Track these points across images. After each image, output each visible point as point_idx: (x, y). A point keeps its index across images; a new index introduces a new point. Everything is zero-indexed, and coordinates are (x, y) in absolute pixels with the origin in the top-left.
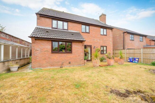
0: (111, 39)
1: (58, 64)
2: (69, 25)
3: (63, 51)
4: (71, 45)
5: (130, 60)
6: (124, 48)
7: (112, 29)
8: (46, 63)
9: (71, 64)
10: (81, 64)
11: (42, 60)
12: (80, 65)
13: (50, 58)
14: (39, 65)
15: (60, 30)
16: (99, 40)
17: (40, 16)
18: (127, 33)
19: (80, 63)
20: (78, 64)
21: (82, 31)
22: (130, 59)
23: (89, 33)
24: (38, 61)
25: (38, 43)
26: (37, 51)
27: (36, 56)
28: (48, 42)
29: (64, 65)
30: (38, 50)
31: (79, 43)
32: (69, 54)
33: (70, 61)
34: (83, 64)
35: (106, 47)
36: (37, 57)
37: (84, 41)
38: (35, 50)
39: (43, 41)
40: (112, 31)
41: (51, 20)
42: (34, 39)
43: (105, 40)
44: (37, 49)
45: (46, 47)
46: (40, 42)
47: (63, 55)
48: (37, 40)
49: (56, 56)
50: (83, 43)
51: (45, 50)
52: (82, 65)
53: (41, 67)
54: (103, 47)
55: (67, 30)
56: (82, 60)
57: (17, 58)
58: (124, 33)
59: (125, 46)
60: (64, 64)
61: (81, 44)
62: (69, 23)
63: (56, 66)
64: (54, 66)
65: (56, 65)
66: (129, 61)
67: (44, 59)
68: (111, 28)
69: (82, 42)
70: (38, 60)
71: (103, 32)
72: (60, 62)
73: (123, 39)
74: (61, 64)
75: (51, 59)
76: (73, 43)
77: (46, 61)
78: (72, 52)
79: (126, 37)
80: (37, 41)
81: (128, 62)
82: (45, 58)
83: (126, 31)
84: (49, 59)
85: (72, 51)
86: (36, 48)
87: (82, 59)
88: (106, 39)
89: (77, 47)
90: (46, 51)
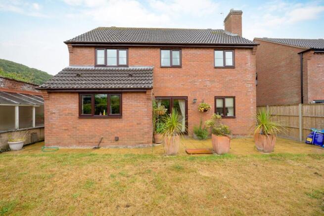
0: (250, 77)
1: (92, 140)
2: (130, 54)
3: (104, 114)
4: (120, 101)
5: (312, 137)
6: (304, 98)
7: (252, 49)
8: (69, 137)
9: (119, 141)
10: (144, 142)
11: (61, 131)
12: (141, 145)
13: (76, 128)
14: (56, 141)
15: (111, 68)
16: (208, 83)
17: (73, 46)
18: (313, 52)
19: (142, 142)
20: (137, 142)
21: (162, 65)
22: (314, 136)
23: (180, 67)
24: (55, 133)
25: (54, 99)
26: (53, 115)
27: (52, 124)
28: (73, 95)
29: (104, 142)
30: (55, 113)
31: (139, 94)
32: (115, 119)
33: (118, 136)
34: (148, 143)
35: (234, 98)
36: (54, 126)
37: (150, 89)
38: (49, 113)
39: (62, 95)
40: (253, 53)
41: (93, 50)
42: (46, 93)
43: (230, 80)
44: (54, 111)
45: (68, 106)
46: (58, 98)
47: (102, 122)
48: (53, 94)
49: (88, 124)
50: (147, 93)
51: (67, 112)
52: (147, 145)
53: (59, 145)
54: (223, 98)
55: (127, 66)
56: (146, 133)
57: (34, 126)
58: (303, 53)
59: (307, 93)
60: (105, 140)
61: (143, 96)
62: (130, 50)
63: (88, 145)
64: (84, 145)
65: (87, 143)
66: (310, 140)
67: (65, 130)
68: (249, 47)
69: (145, 92)
70: (54, 130)
71: (222, 60)
72: (95, 137)
73: (299, 73)
74: (97, 141)
75: (78, 130)
76: (124, 95)
77: (70, 133)
78: (122, 115)
79: (309, 65)
80: (53, 96)
81: (307, 143)
82: (66, 128)
83: (309, 48)
84: (74, 129)
85: (123, 112)
86: (51, 110)
87: (146, 131)
88: (231, 78)
89: (133, 104)
90: (69, 113)
